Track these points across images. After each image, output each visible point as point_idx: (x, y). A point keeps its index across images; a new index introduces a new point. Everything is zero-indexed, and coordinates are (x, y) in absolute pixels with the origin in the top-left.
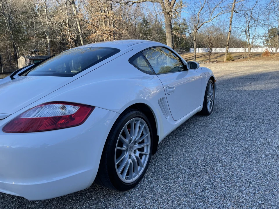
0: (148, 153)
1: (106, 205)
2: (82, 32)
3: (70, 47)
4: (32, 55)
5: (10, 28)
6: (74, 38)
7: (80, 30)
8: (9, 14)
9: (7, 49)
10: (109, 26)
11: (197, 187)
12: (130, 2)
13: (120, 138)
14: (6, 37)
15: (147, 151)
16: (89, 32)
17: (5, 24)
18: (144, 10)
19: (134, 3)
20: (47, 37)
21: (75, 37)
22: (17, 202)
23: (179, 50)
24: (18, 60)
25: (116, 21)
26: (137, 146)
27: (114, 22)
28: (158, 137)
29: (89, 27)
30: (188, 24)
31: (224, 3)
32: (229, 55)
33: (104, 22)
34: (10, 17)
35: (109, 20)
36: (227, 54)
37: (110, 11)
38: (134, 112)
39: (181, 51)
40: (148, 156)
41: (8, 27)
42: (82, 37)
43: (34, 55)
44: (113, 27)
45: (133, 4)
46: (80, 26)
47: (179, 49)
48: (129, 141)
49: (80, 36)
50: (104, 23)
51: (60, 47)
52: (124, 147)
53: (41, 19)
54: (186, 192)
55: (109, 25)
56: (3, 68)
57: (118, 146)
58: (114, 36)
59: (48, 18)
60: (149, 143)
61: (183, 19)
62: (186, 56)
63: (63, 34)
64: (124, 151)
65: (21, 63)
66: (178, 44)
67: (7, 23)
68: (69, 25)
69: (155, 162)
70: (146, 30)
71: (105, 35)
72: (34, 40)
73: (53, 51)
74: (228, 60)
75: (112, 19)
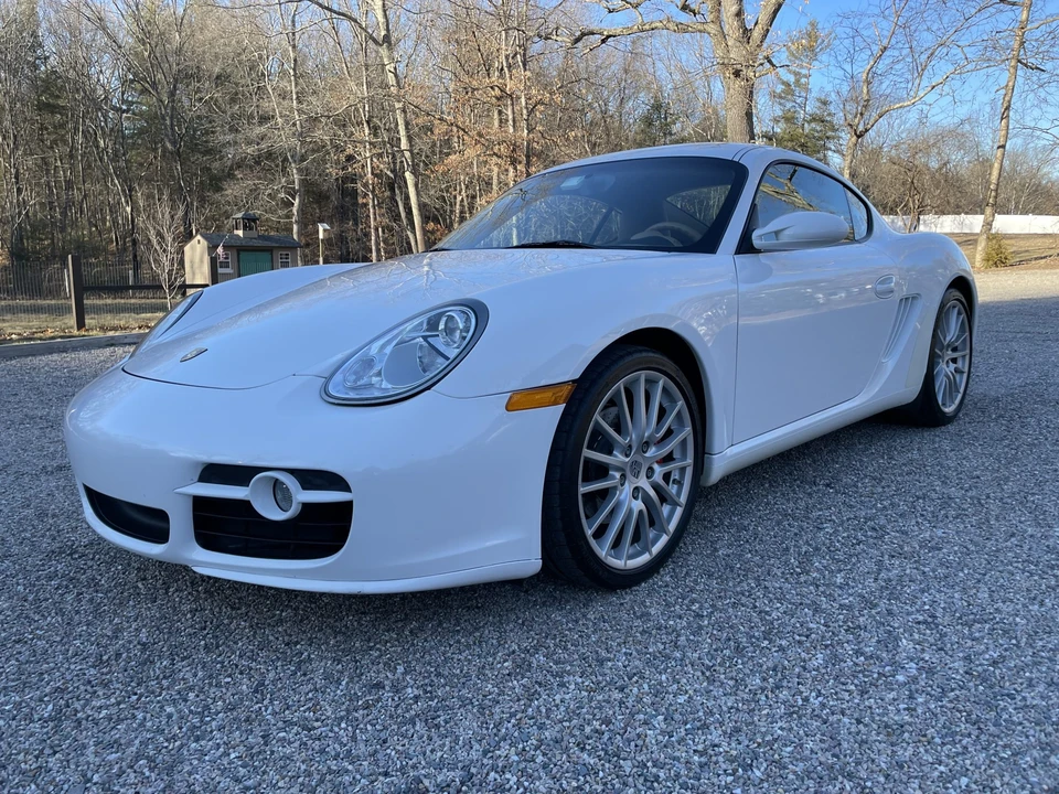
2: (411, 151)
3: (371, 204)
4: (236, 232)
5: (174, 136)
6: (388, 173)
7: (404, 143)
8: (172, 86)
12: (593, 34)
16: (442, 147)
18: (659, 65)
19: (609, 37)
20: (293, 168)
21: (390, 169)
24: (187, 248)
25: (540, 107)
27: (530, 113)
29: (439, 130)
30: (838, 119)
31: (974, 29)
32: (994, 242)
33: (495, 111)
34: (174, 95)
35: (512, 104)
36: (988, 238)
37: (520, 72)
41: (168, 134)
42: (412, 168)
43: (240, 233)
44: (527, 129)
45: (603, 41)
46: (407, 128)
50: (496, 116)
53: (273, 104)
55: (511, 124)
61: (819, 100)
63: (349, 159)
68: (370, 126)
71: (491, 161)
74: (991, 262)
75: (523, 100)
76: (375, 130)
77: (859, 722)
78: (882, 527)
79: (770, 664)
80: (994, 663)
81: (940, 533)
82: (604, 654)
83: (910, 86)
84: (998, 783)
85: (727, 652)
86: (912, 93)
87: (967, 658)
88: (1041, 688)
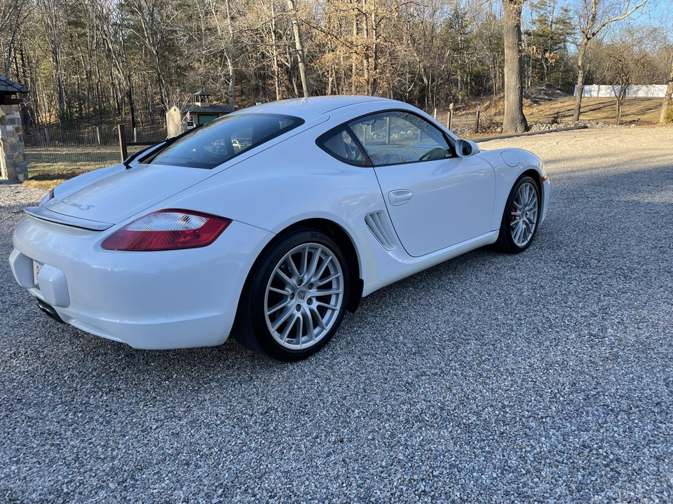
0: (338, 307)
1: (252, 378)
2: (302, 51)
3: (277, 84)
4: (196, 103)
5: (153, 42)
6: (287, 64)
7: (298, 46)
8: (151, 9)
9: (146, 88)
10: (366, 34)
11: (411, 370)
13: (277, 273)
14: (144, 62)
15: (336, 304)
16: (321, 48)
17: (143, 31)
20: (229, 62)
21: (287, 62)
22: (124, 361)
23: (543, 90)
24: (167, 114)
25: (384, 21)
26: (314, 292)
27: (378, 25)
28: (361, 282)
29: (320, 37)
30: (575, 21)
32: (672, 106)
33: (355, 24)
34: (152, 15)
35: (366, 20)
36: (669, 104)
38: (307, 234)
39: (550, 92)
40: (336, 313)
41: (149, 41)
42: (303, 61)
43: (199, 104)
44: (376, 35)
46: (300, 36)
47: (544, 88)
48: (297, 281)
49: (299, 60)
50: (355, 26)
51: (257, 85)
52: (288, 291)
53: (215, 21)
54: (387, 374)
55: (365, 32)
56: (137, 130)
57: (271, 286)
58: (376, 58)
59: (232, 18)
60: (341, 290)
61: (562, 8)
62: (559, 105)
63: (263, 55)
64: (286, 297)
65: (173, 120)
66: (543, 74)
67: (147, 31)
68: (275, 34)
69: (360, 327)
70: (461, 40)
71: (354, 56)
72: (201, 70)
73: (242, 93)
74: (670, 120)
75: (373, 16)
76: (279, 37)
77: (590, 356)
78: (600, 283)
79: (553, 337)
80: (647, 338)
81: (627, 285)
82: (483, 333)
83: (622, 6)
84: (644, 376)
85: (534, 333)
86: (623, 12)
87: (636, 336)
88: (666, 347)
